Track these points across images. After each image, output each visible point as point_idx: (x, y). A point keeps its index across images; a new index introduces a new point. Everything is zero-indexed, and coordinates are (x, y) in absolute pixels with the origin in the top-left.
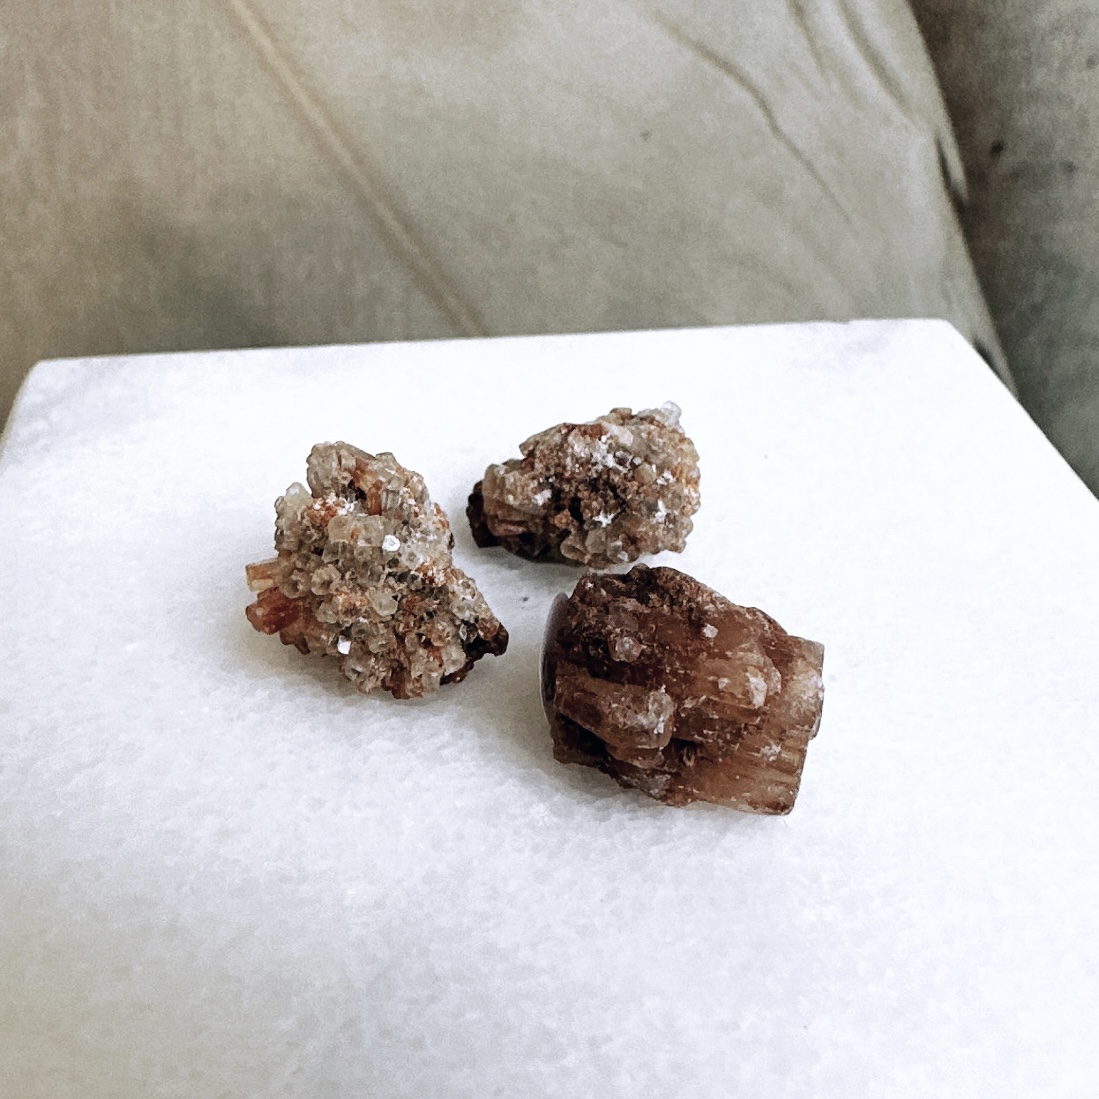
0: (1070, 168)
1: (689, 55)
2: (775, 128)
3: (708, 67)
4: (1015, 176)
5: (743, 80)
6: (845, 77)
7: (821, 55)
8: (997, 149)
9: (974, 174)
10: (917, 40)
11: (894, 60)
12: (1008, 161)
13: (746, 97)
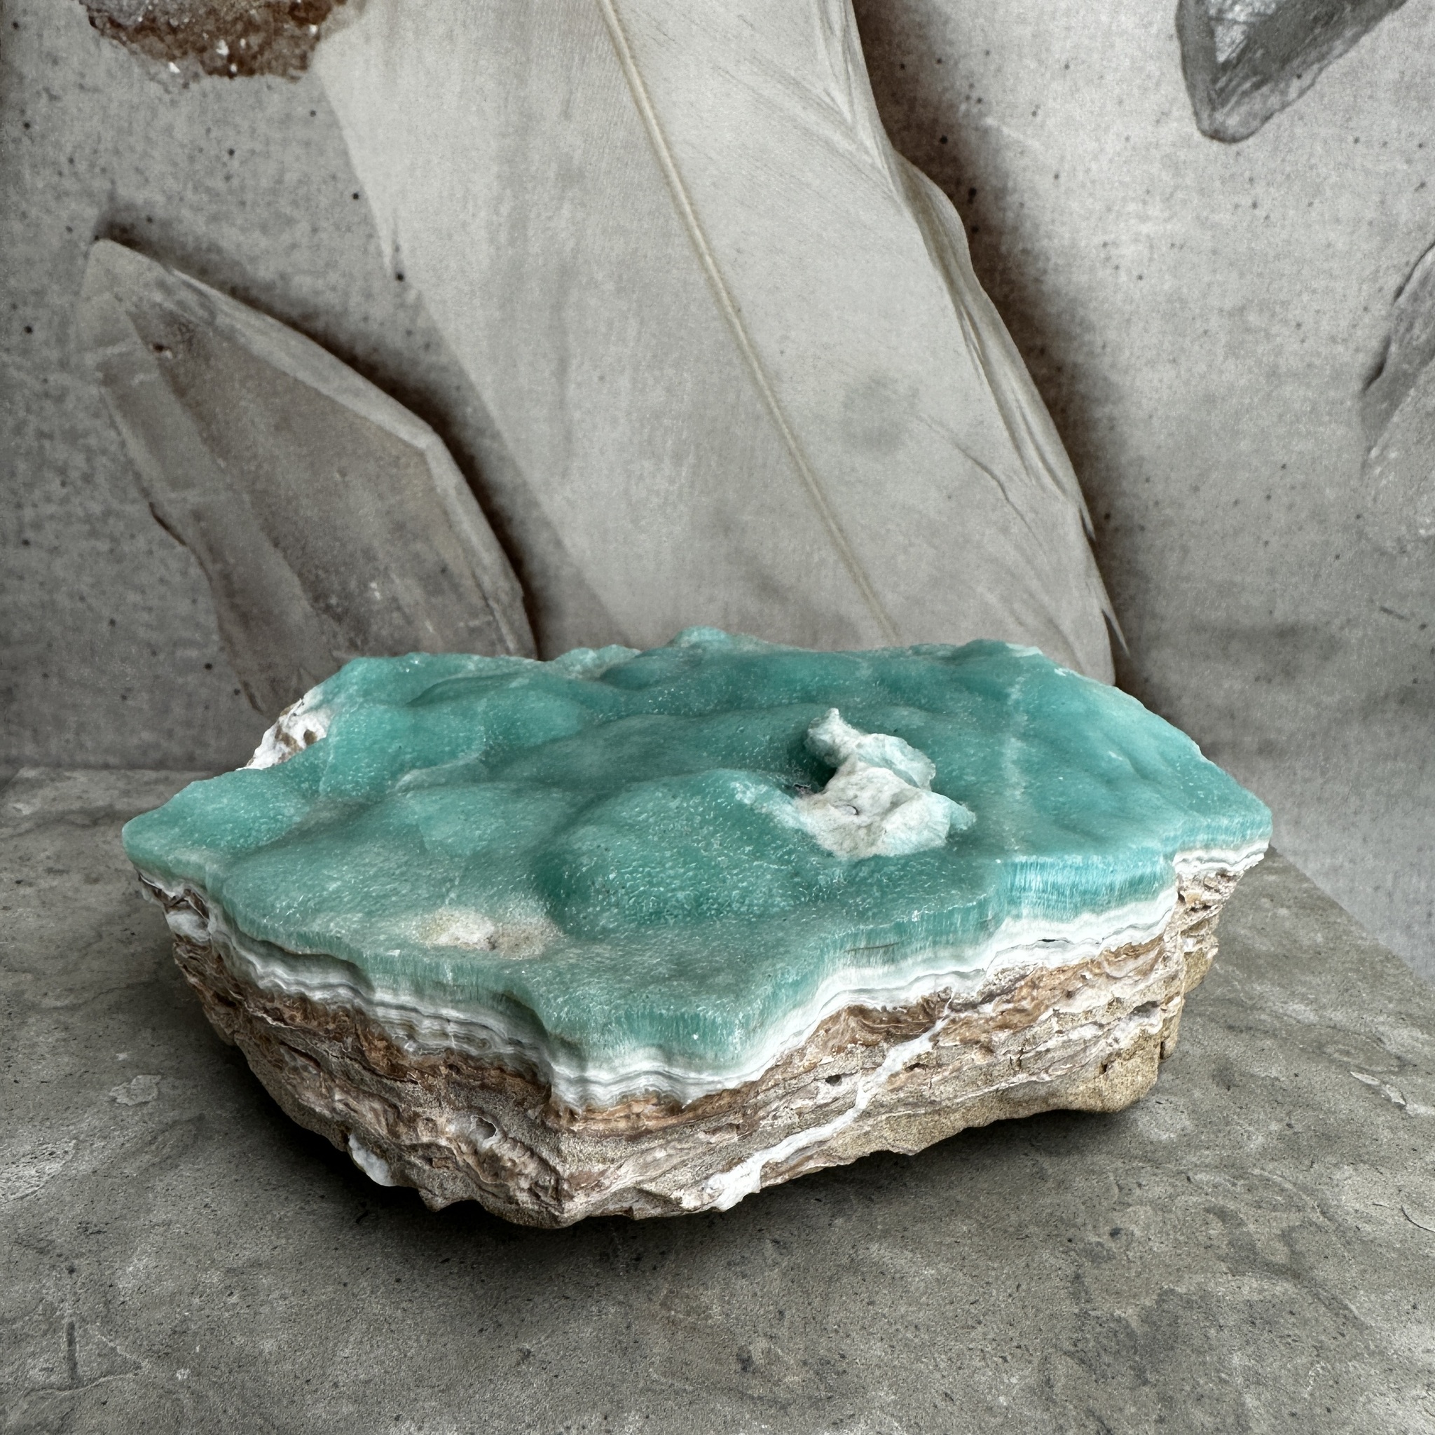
0: (1142, 528)
1: (970, 463)
2: (1007, 499)
3: (978, 469)
4: (1117, 530)
5: (994, 477)
6: (1038, 479)
7: (1028, 468)
8: (1108, 516)
9: (1098, 527)
10: (1069, 464)
11: (1060, 473)
12: (1113, 523)
13: (994, 483)
